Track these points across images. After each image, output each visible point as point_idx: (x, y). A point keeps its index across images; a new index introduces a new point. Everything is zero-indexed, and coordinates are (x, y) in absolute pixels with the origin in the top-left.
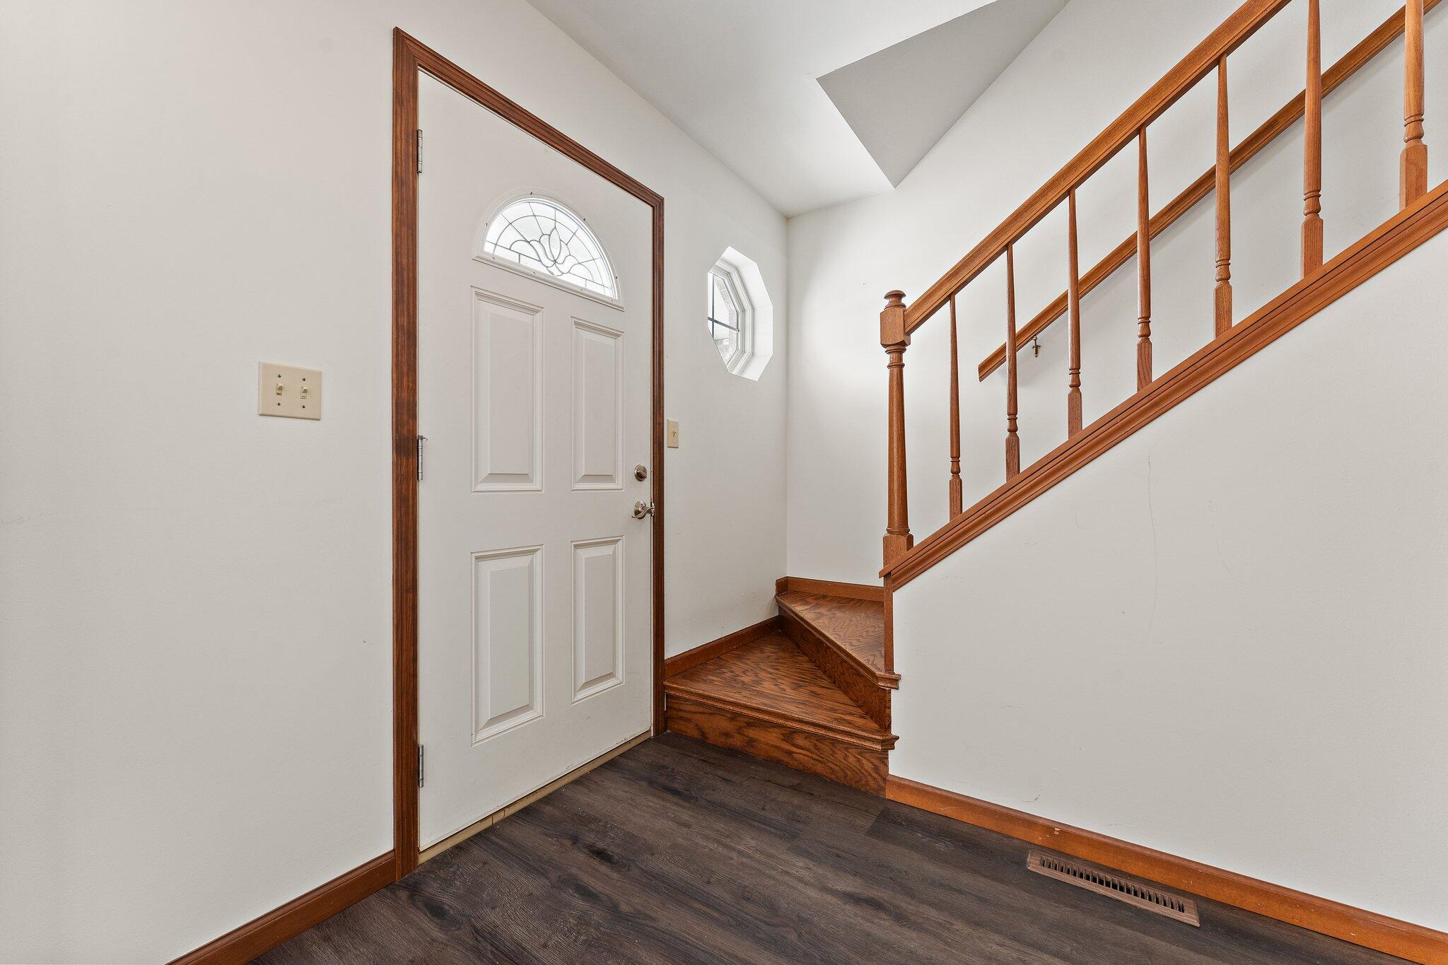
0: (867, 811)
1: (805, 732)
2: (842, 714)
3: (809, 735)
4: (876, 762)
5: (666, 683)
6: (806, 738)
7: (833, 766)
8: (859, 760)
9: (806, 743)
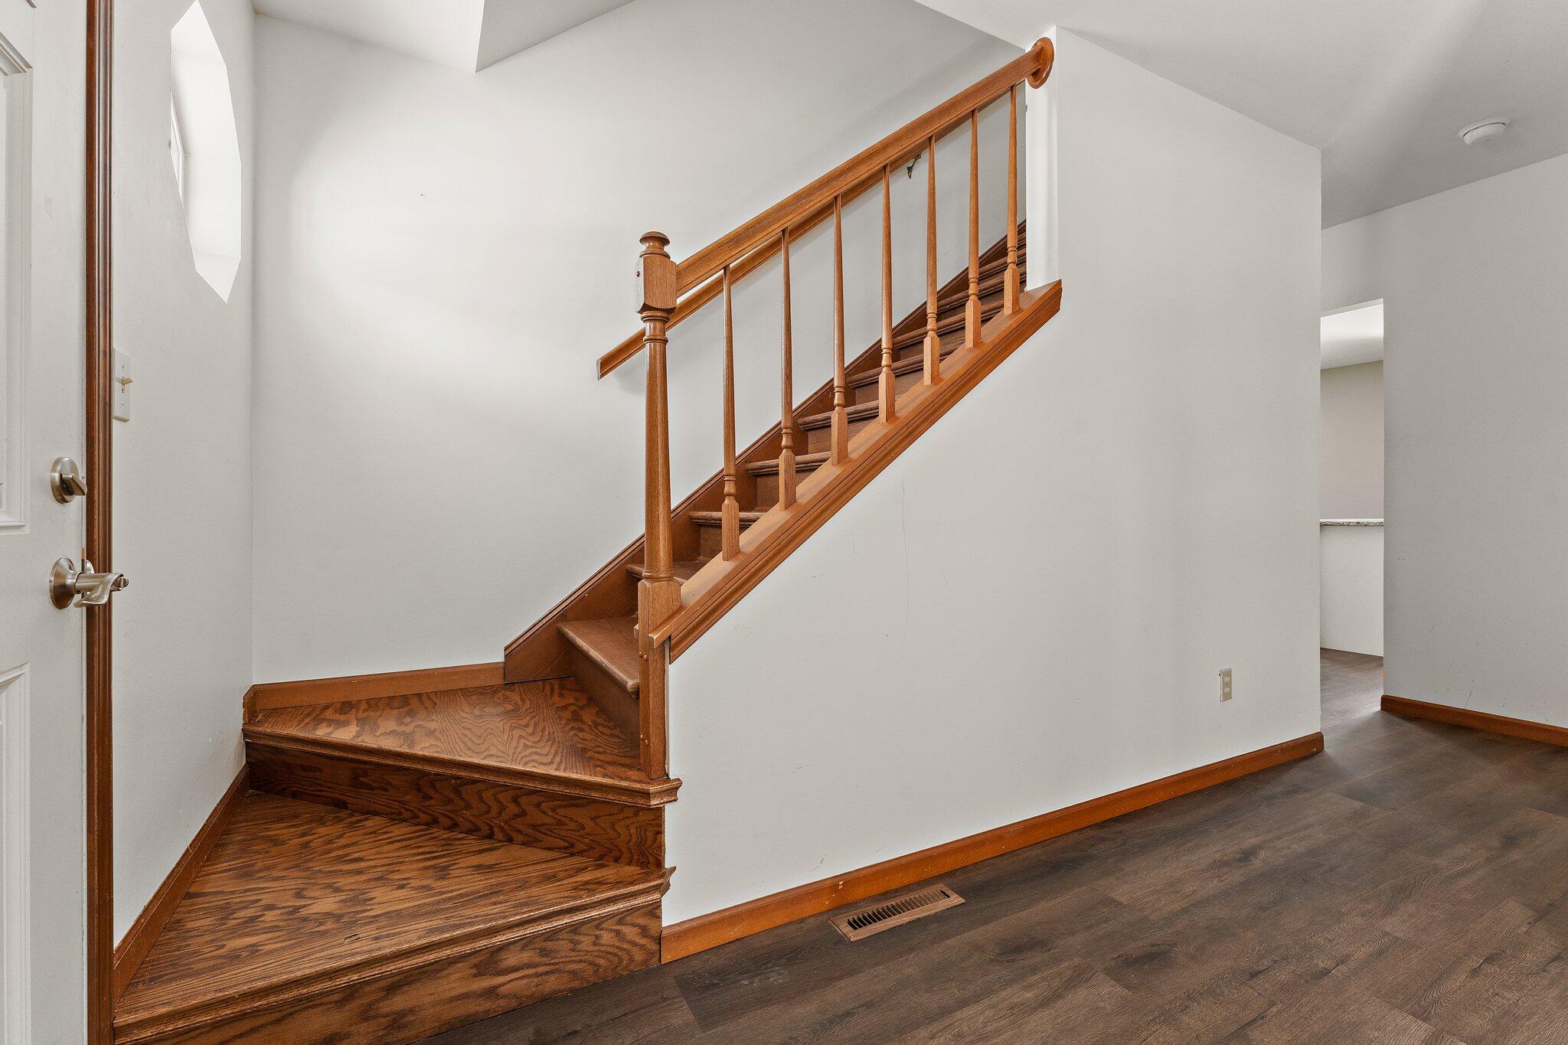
0: (665, 999)
1: (515, 942)
2: (570, 876)
3: (526, 943)
4: (642, 921)
5: (120, 1021)
6: (523, 949)
7: (574, 966)
8: (618, 933)
9: (526, 956)
